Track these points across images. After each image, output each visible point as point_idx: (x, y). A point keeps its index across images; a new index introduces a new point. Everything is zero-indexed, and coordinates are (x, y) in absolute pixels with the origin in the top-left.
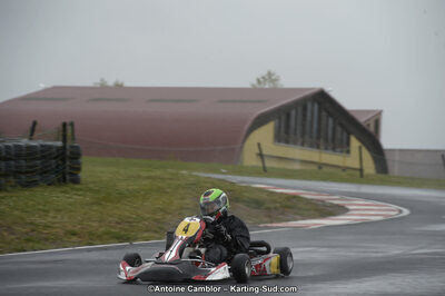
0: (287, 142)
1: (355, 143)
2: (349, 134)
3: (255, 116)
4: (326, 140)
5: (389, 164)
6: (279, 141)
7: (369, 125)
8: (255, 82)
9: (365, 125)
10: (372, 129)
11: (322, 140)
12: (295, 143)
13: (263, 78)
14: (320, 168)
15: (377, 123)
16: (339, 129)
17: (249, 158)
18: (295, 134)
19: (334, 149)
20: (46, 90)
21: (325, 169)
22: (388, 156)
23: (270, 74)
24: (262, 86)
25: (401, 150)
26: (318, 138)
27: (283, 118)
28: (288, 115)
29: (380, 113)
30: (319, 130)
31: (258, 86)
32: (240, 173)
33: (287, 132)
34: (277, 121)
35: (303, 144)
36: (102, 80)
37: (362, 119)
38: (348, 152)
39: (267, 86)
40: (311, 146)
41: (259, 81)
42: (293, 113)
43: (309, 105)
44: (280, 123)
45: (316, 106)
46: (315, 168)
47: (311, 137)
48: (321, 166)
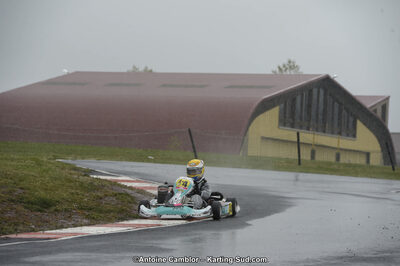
0: (292, 126)
1: (360, 127)
2: (355, 119)
3: (261, 100)
6: (285, 125)
7: (375, 111)
8: (276, 69)
9: (371, 110)
10: (379, 114)
13: (284, 66)
15: (385, 108)
20: (69, 75)
22: (393, 138)
23: (290, 62)
24: (284, 73)
27: (288, 103)
28: (294, 100)
29: (388, 98)
31: (279, 73)
34: (282, 105)
36: (134, 67)
37: (368, 106)
38: (354, 136)
39: (288, 73)
41: (280, 69)
42: (299, 99)
43: (315, 91)
44: (285, 105)
45: (322, 92)
47: (317, 121)
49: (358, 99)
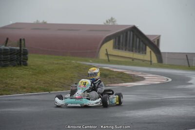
0: (119, 49)
1: (148, 49)
2: (146, 45)
3: (104, 38)
4: (136, 48)
5: (163, 59)
6: (115, 48)
8: (105, 22)
9: (153, 41)
10: (156, 43)
11: (134, 48)
12: (122, 49)
13: (109, 20)
14: (133, 60)
15: (158, 41)
16: (141, 43)
17: (102, 55)
18: (122, 45)
19: (139, 52)
20: (13, 24)
21: (135, 61)
22: (163, 55)
23: (112, 19)
24: (108, 24)
25: (168, 53)
26: (133, 47)
27: (117, 38)
28: (119, 38)
29: (160, 36)
30: (133, 44)
31: (107, 24)
32: (98, 62)
33: (119, 45)
34: (115, 39)
35: (126, 50)
36: (37, 21)
37: (152, 39)
38: (145, 53)
39: (110, 24)
40: (129, 50)
41: (107, 21)
42: (122, 36)
43: (129, 33)
44: (116, 40)
45: (132, 33)
46: (131, 60)
47: (129, 46)
48: (133, 59)
49: (147, 36)
